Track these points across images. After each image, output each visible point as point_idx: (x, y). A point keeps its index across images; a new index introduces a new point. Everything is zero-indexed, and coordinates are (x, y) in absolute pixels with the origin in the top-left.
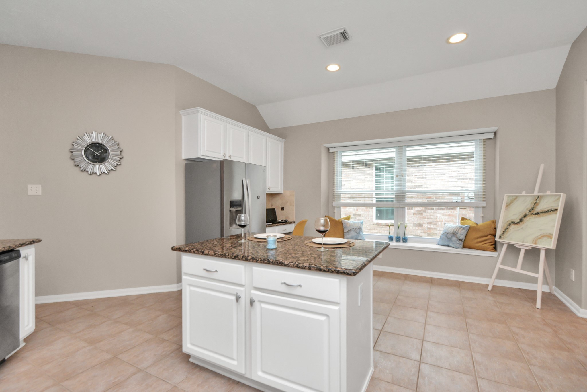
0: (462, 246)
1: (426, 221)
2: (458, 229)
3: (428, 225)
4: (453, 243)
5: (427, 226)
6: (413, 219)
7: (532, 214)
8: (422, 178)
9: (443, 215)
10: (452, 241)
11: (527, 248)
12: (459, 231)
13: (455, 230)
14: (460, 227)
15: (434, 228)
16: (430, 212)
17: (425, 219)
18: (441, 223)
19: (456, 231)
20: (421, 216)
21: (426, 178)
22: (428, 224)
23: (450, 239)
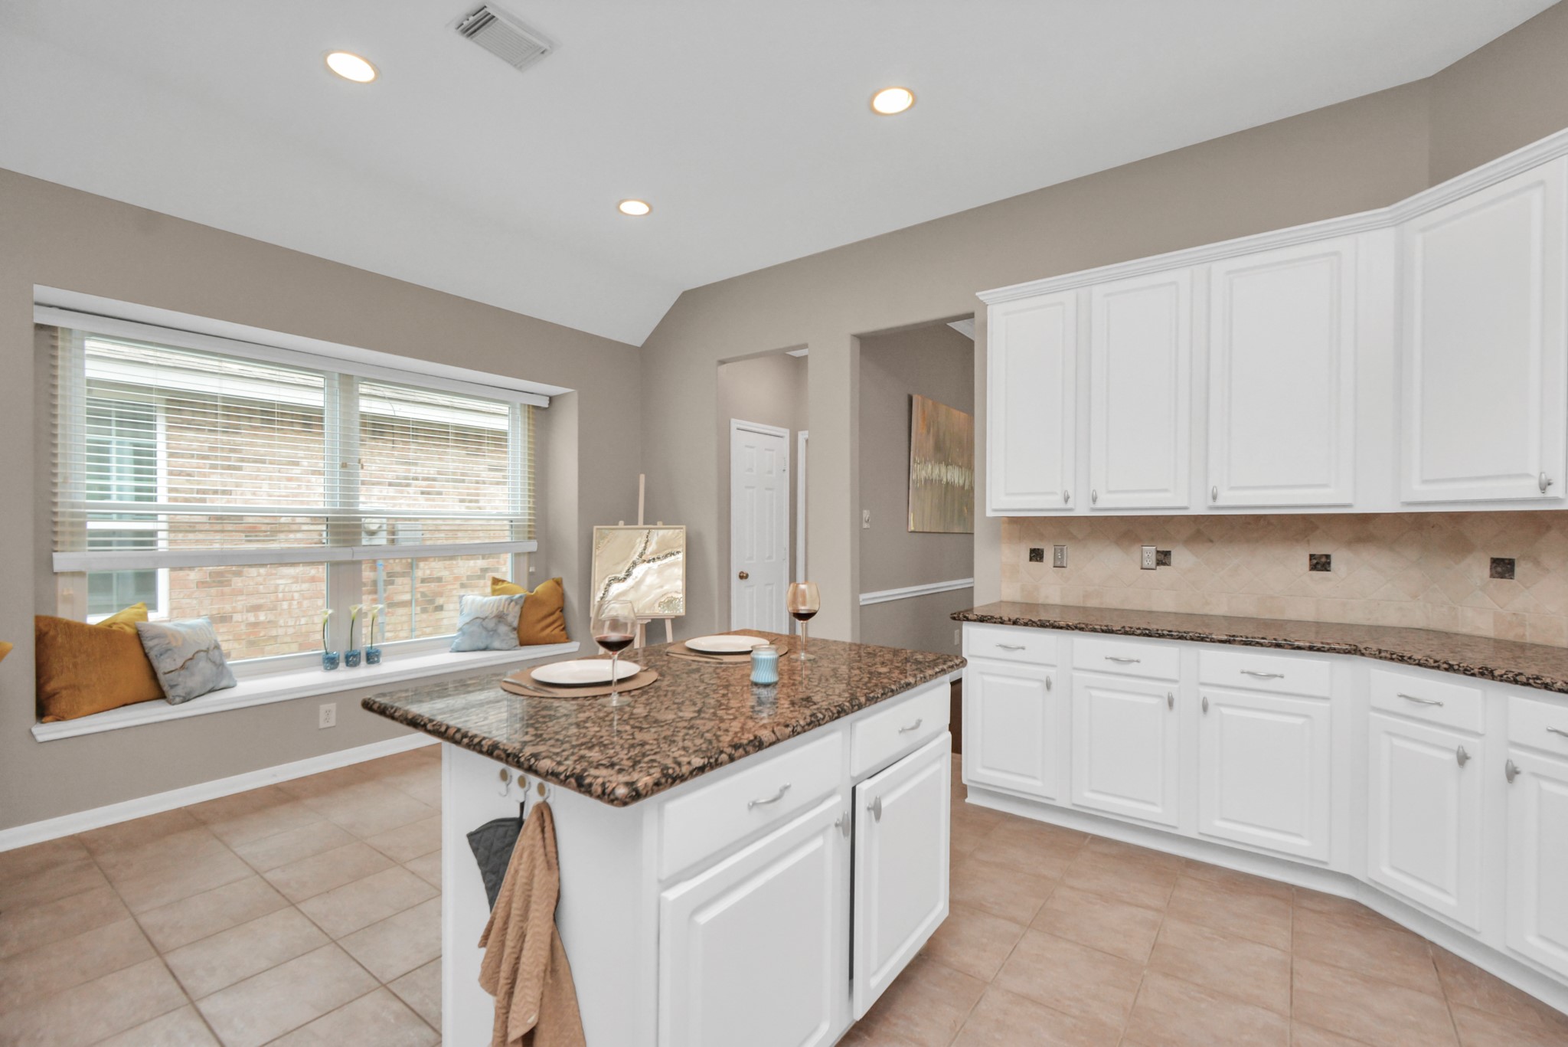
0: (518, 643)
1: (243, 602)
2: (506, 605)
3: (249, 614)
4: (503, 640)
5: (245, 617)
6: (195, 602)
7: (645, 561)
8: (229, 467)
9: (296, 580)
10: (499, 635)
11: (646, 622)
12: (510, 609)
13: (501, 609)
14: (509, 600)
15: (269, 622)
16: (255, 575)
17: (240, 598)
18: (290, 605)
19: (503, 611)
20: (226, 589)
21: (240, 468)
22: (248, 611)
23: (495, 631)
